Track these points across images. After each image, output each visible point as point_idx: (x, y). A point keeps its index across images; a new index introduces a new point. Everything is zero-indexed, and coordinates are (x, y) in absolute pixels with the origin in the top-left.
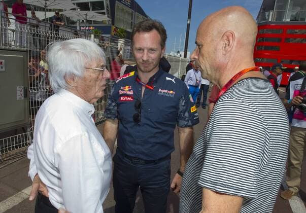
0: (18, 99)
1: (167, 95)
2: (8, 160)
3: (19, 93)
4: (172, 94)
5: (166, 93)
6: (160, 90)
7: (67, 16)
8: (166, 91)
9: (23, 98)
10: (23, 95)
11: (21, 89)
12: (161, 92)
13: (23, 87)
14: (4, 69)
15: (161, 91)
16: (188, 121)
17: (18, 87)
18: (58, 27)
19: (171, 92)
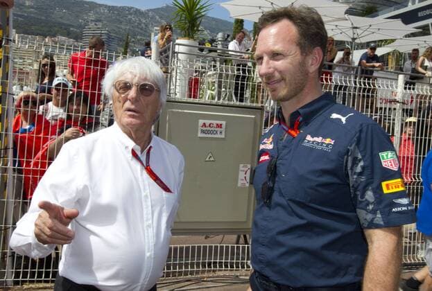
0: (239, 185)
1: (319, 147)
2: (209, 281)
3: (241, 175)
4: (328, 145)
5: (318, 143)
6: (309, 138)
7: (401, 51)
8: (319, 139)
9: (247, 185)
10: (248, 180)
11: (246, 169)
12: (309, 141)
13: (249, 166)
14: (223, 136)
15: (312, 139)
16: (374, 212)
17: (241, 165)
18: (372, 72)
19: (328, 141)
